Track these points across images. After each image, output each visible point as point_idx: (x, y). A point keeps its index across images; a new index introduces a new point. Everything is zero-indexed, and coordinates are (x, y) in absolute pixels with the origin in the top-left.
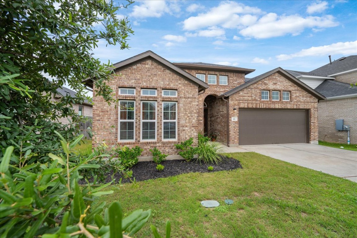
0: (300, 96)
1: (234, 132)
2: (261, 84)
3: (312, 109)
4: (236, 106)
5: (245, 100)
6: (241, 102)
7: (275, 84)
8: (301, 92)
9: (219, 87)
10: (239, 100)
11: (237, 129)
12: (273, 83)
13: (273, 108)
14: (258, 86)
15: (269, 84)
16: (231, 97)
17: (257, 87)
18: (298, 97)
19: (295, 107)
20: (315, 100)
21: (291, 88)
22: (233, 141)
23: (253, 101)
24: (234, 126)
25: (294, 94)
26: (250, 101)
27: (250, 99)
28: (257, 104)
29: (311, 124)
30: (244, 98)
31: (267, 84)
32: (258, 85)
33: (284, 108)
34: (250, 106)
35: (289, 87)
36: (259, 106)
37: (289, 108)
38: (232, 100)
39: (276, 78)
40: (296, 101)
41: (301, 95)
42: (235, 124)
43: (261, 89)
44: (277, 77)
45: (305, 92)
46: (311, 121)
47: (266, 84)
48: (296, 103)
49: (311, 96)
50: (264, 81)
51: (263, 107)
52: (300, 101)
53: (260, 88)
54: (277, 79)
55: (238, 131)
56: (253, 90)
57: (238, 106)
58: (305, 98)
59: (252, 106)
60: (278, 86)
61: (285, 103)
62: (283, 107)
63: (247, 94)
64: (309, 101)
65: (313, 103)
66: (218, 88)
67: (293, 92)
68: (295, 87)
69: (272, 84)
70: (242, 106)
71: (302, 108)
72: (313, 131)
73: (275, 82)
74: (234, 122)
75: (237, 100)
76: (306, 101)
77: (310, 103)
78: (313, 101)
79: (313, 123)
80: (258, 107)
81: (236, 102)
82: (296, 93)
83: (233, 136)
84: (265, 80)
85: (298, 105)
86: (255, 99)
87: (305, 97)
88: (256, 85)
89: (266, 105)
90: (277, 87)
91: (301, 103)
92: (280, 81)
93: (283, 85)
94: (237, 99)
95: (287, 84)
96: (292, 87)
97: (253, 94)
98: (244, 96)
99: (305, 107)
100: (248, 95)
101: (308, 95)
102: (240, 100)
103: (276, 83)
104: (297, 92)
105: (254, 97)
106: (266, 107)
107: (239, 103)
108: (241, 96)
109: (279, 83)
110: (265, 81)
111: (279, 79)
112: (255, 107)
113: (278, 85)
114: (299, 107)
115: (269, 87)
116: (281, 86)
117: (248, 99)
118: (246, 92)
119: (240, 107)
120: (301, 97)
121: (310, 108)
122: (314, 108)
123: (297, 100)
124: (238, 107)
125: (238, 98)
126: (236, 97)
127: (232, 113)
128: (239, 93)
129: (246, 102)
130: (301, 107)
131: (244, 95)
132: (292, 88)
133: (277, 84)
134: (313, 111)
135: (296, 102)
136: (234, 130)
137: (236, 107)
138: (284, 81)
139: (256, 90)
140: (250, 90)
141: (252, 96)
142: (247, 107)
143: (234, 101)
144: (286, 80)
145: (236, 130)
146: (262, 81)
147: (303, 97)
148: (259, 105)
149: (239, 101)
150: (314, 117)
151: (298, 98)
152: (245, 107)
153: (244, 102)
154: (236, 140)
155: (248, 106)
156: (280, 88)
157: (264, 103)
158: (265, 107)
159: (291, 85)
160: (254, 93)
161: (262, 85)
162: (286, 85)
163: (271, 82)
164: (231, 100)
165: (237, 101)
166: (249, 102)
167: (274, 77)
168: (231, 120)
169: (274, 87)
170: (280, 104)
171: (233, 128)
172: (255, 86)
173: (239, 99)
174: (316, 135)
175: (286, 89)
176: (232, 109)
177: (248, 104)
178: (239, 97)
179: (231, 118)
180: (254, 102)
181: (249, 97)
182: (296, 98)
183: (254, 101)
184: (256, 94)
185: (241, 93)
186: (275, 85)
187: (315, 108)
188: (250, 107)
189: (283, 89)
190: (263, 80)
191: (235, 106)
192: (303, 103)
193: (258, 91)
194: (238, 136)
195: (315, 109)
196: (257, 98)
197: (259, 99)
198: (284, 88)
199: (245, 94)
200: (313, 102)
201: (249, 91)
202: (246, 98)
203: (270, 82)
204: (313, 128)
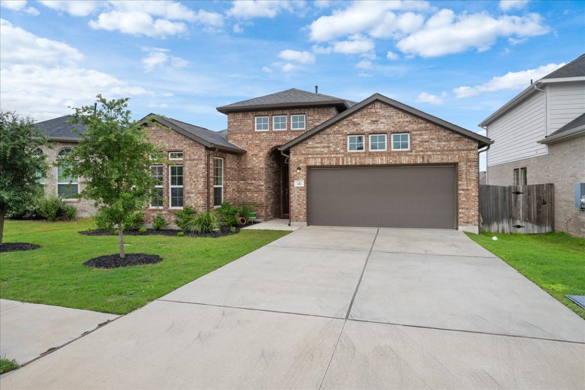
0: (433, 139)
1: (299, 204)
2: (346, 125)
3: (461, 164)
4: (302, 163)
5: (317, 154)
6: (310, 156)
7: (374, 122)
8: (433, 132)
9: (289, 133)
10: (307, 154)
11: (303, 199)
12: (369, 121)
13: (371, 163)
14: (341, 129)
15: (361, 124)
16: (293, 150)
17: (339, 131)
18: (427, 141)
19: (419, 161)
20: (472, 145)
21: (410, 126)
22: (296, 217)
23: (330, 154)
24: (299, 194)
25: (416, 137)
26: (326, 154)
27: (326, 151)
28: (338, 159)
29: (460, 192)
30: (314, 150)
31: (359, 124)
32: (341, 127)
33: (393, 163)
34: (326, 162)
35: (406, 124)
36: (343, 162)
37: (404, 163)
38: (296, 155)
39: (376, 112)
40: (420, 149)
41: (434, 137)
42: (300, 191)
43: (346, 133)
44: (378, 110)
45: (444, 131)
46: (460, 187)
47: (355, 124)
48: (422, 153)
49: (459, 138)
50: (352, 120)
51: (349, 164)
52: (431, 148)
53: (345, 131)
54: (380, 112)
55: (305, 202)
56: (332, 136)
57: (305, 163)
58: (444, 143)
59: (330, 163)
60: (382, 125)
61: (395, 154)
62: (392, 161)
63: (321, 143)
64: (455, 148)
65: (466, 152)
66: (288, 135)
67: (413, 133)
68: (421, 123)
69: (369, 123)
70: (312, 162)
71: (435, 162)
72: (463, 206)
73: (374, 119)
74: (298, 188)
75: (302, 154)
76: (446, 148)
77: (455, 153)
78: (465, 148)
79: (463, 190)
80: (341, 164)
81: (302, 158)
82: (421, 135)
83: (297, 210)
84: (354, 118)
85: (425, 157)
86: (334, 151)
87: (445, 141)
88: (337, 127)
89: (356, 160)
90: (378, 127)
91: (435, 153)
92: (385, 116)
93: (393, 123)
94: (303, 152)
95: (401, 120)
96: (412, 124)
97: (332, 143)
98: (314, 147)
99: (442, 159)
100: (322, 145)
101: (451, 136)
102: (309, 154)
103: (377, 121)
104: (423, 132)
105: (333, 147)
106: (356, 163)
107: (307, 159)
108: (310, 148)
109: (384, 120)
110: (354, 120)
111: (382, 112)
112: (334, 164)
113: (382, 123)
114: (428, 160)
115: (362, 128)
116: (388, 125)
117: (323, 151)
118: (319, 141)
119: (309, 165)
120: (434, 141)
121: (457, 161)
122: (468, 160)
123: (424, 147)
124: (305, 165)
125: (305, 150)
126: (301, 149)
127: (295, 175)
128: (307, 143)
129: (319, 156)
130: (435, 159)
131: (316, 145)
132: (413, 126)
133: (379, 123)
134: (465, 166)
135: (422, 151)
136: (299, 200)
137: (301, 165)
138: (393, 116)
139: (338, 135)
140: (325, 136)
141: (329, 147)
142: (320, 164)
143: (298, 155)
144: (399, 113)
145: (301, 200)
146: (347, 120)
147: (439, 141)
148: (343, 160)
149: (306, 156)
150: (466, 178)
151: (427, 144)
152: (318, 164)
153: (316, 156)
154: (301, 217)
155: (322, 163)
156: (384, 128)
157: (352, 158)
158: (354, 163)
159: (410, 122)
160: (333, 141)
161: (349, 127)
162: (399, 122)
163: (367, 120)
164: (293, 155)
165: (303, 156)
166: (324, 156)
167: (373, 110)
168: (293, 186)
169: (372, 128)
170: (384, 158)
171: (297, 198)
172: (335, 129)
173: (306, 152)
174: (473, 213)
175: (398, 129)
176: (296, 168)
177: (322, 160)
178: (307, 149)
179: (293, 182)
180: (333, 156)
181: (324, 147)
182: (421, 144)
183: (333, 154)
184: (336, 142)
185: (311, 143)
186: (374, 124)
187: (470, 161)
188: (326, 164)
189: (393, 129)
190: (351, 118)
191: (299, 163)
192: (439, 153)
193: (340, 138)
194: (305, 210)
195: (469, 164)
196: (338, 149)
197: (342, 151)
198: (393, 127)
199: (318, 143)
200: (463, 150)
201: (324, 138)
202: (319, 149)
203: (365, 119)
204: (464, 199)
